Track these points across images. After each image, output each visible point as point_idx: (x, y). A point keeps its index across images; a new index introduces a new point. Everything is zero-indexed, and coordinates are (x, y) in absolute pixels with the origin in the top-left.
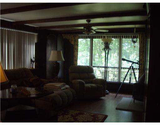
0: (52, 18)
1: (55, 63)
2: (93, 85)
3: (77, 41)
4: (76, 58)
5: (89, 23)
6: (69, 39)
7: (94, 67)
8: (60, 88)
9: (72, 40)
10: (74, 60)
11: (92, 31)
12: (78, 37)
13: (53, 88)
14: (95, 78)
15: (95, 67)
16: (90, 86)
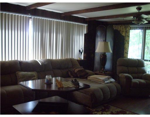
0: (98, 7)
1: (102, 55)
2: (142, 81)
3: (128, 32)
4: (126, 50)
5: (140, 11)
6: (120, 30)
7: (145, 60)
8: (104, 81)
9: (123, 32)
10: (124, 53)
11: (143, 20)
12: (129, 28)
13: (97, 81)
14: (146, 73)
15: (147, 61)
16: (138, 83)
